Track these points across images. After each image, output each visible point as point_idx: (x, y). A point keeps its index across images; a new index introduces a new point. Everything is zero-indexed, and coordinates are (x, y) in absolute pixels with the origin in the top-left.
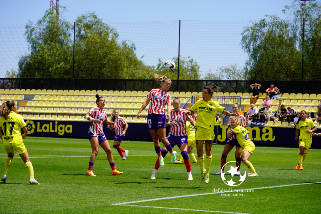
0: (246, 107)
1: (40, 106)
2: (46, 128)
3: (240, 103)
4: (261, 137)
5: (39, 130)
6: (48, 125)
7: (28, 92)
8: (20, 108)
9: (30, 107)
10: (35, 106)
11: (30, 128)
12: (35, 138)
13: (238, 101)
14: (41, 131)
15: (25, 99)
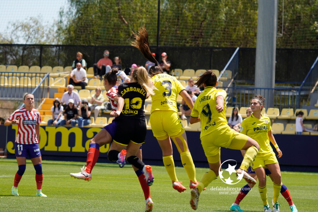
0: (57, 92)
3: (48, 85)
4: (84, 145)
13: (44, 81)
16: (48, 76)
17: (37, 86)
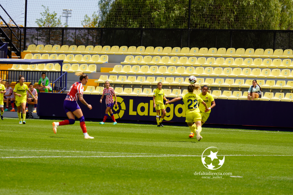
1: (135, 73)
2: (143, 109)
5: (132, 113)
6: (147, 104)
7: (115, 50)
8: (101, 76)
9: (118, 75)
10: (126, 72)
11: (118, 108)
12: (126, 126)
14: (134, 113)
15: (109, 62)
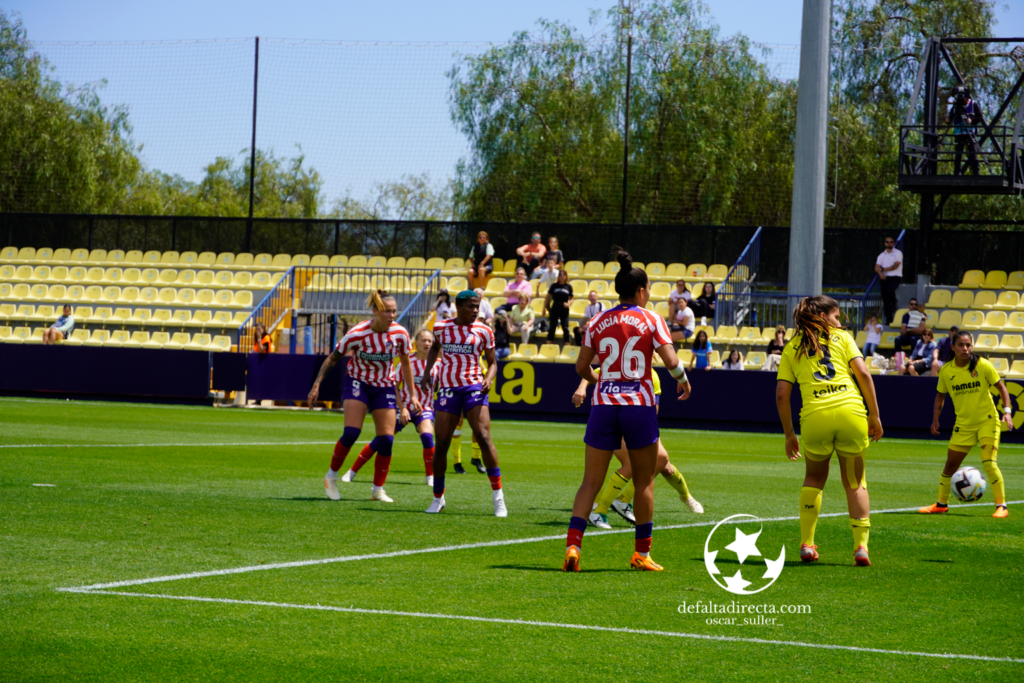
4: (498, 391)
13: (431, 282)
16: (438, 275)
17: (420, 291)
